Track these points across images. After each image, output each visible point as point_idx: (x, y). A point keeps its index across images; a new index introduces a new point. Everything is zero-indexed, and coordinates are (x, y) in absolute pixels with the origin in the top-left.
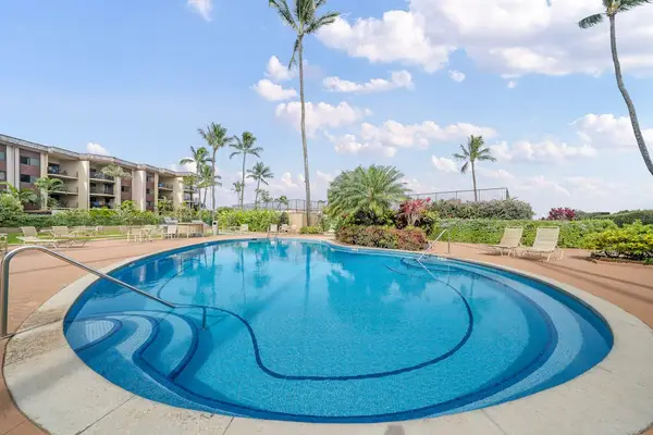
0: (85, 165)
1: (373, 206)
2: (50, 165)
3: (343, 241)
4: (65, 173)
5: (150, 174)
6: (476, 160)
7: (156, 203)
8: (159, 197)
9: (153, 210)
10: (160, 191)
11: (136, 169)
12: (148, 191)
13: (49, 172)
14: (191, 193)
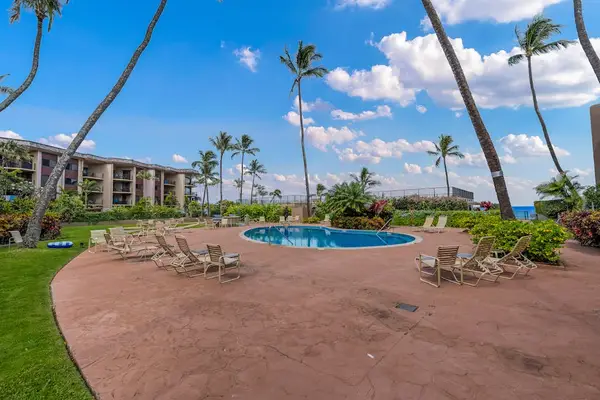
0: (110, 168)
1: (354, 207)
3: (337, 227)
4: (93, 175)
5: (158, 172)
6: (447, 156)
7: (163, 198)
8: (165, 193)
10: (165, 187)
11: (148, 169)
13: (83, 175)
14: (190, 188)
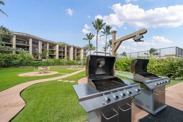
0: (58, 46)
2: (49, 46)
7: (76, 58)
8: (77, 56)
9: (75, 60)
10: (77, 54)
11: (71, 47)
12: (74, 54)
13: (49, 48)
14: (85, 54)
